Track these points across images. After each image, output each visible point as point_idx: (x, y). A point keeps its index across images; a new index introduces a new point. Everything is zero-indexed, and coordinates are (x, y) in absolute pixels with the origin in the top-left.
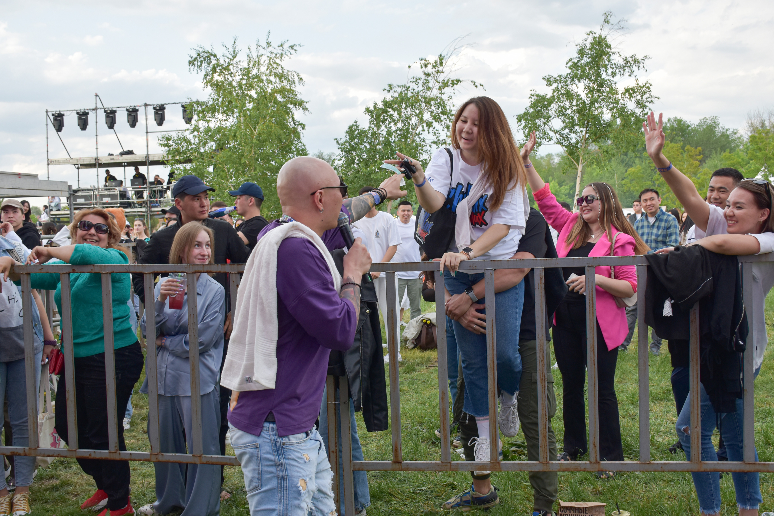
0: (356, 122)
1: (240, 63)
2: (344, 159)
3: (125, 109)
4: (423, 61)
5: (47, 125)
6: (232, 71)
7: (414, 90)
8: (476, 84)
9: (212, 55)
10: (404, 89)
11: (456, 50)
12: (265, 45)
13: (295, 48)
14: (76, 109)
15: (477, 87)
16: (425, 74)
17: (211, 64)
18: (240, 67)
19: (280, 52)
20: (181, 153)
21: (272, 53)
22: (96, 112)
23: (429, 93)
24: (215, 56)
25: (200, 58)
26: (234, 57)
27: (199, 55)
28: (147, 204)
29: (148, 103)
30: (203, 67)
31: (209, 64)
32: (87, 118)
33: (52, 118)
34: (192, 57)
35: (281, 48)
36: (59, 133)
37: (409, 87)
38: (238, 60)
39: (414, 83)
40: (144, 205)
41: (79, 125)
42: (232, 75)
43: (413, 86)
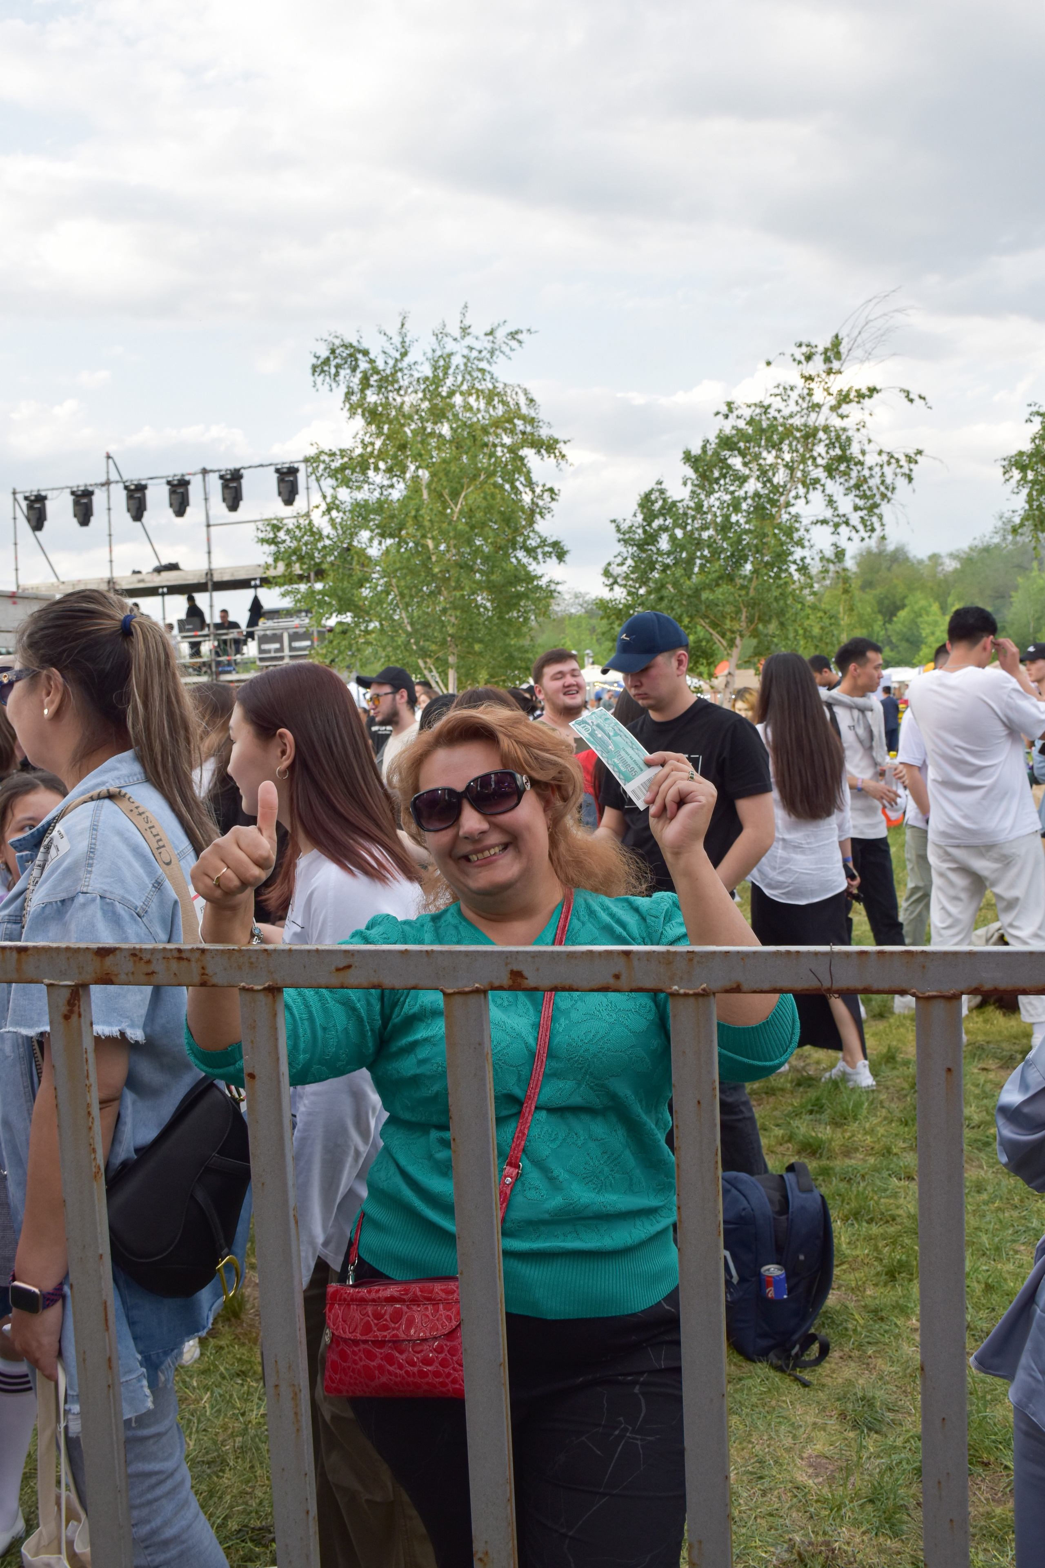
0: (660, 483)
1: (417, 367)
2: (630, 562)
3: (164, 481)
4: (804, 349)
5: (15, 518)
6: (402, 383)
7: (779, 411)
8: (911, 396)
9: (360, 351)
10: (758, 411)
11: (871, 324)
12: (457, 333)
13: (519, 337)
14: (70, 485)
15: (911, 401)
16: (802, 376)
17: (358, 371)
18: (417, 375)
19: (489, 346)
20: (303, 557)
21: (471, 349)
22: (108, 490)
23: (813, 415)
24: (366, 353)
25: (335, 358)
26: (404, 354)
27: (333, 351)
28: (210, 667)
29: (208, 468)
30: (341, 378)
31: (354, 369)
32: (91, 501)
33: (24, 504)
34: (318, 358)
35: (491, 338)
36: (38, 533)
37: (769, 406)
38: (412, 361)
39: (779, 398)
40: (204, 669)
41: (75, 516)
42: (402, 392)
43: (777, 403)
